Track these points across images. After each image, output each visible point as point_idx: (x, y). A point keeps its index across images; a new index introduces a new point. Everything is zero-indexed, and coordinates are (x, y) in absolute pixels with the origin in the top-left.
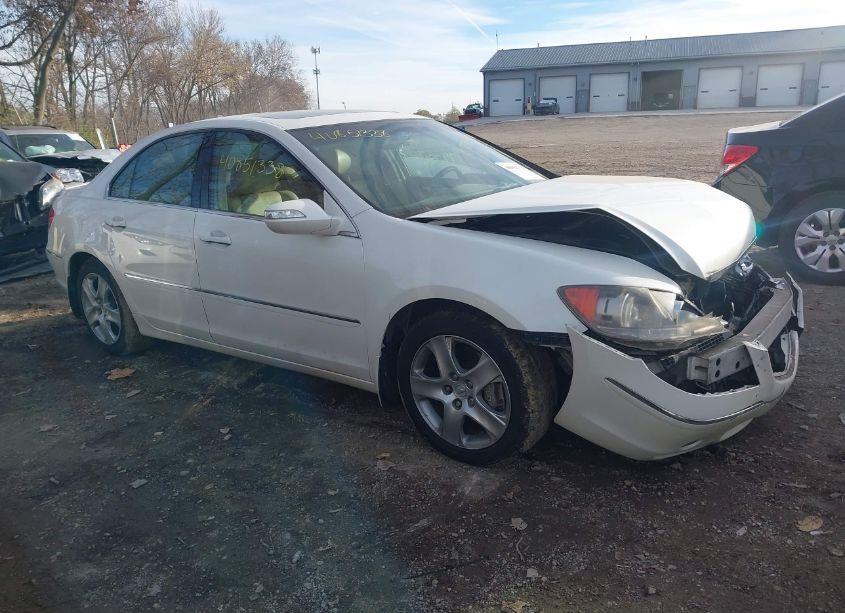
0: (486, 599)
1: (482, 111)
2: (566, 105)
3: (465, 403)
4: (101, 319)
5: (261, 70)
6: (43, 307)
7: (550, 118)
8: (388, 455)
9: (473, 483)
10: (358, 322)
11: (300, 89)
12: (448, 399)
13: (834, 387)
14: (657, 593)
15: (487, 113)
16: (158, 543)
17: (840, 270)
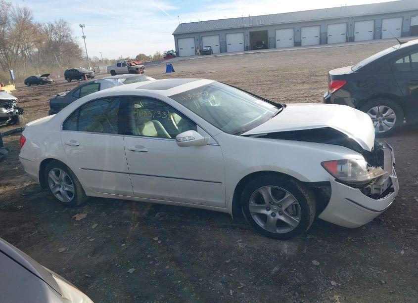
0: (321, 296)
1: (175, 54)
2: (216, 49)
3: (277, 214)
4: (61, 190)
5: (54, 37)
6: (8, 184)
7: (209, 56)
8: (241, 240)
9: (286, 248)
10: (221, 183)
11: (77, 46)
12: (269, 213)
13: (405, 185)
14: (385, 283)
15: (178, 55)
16: (162, 297)
17: (384, 131)
